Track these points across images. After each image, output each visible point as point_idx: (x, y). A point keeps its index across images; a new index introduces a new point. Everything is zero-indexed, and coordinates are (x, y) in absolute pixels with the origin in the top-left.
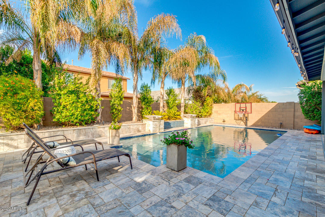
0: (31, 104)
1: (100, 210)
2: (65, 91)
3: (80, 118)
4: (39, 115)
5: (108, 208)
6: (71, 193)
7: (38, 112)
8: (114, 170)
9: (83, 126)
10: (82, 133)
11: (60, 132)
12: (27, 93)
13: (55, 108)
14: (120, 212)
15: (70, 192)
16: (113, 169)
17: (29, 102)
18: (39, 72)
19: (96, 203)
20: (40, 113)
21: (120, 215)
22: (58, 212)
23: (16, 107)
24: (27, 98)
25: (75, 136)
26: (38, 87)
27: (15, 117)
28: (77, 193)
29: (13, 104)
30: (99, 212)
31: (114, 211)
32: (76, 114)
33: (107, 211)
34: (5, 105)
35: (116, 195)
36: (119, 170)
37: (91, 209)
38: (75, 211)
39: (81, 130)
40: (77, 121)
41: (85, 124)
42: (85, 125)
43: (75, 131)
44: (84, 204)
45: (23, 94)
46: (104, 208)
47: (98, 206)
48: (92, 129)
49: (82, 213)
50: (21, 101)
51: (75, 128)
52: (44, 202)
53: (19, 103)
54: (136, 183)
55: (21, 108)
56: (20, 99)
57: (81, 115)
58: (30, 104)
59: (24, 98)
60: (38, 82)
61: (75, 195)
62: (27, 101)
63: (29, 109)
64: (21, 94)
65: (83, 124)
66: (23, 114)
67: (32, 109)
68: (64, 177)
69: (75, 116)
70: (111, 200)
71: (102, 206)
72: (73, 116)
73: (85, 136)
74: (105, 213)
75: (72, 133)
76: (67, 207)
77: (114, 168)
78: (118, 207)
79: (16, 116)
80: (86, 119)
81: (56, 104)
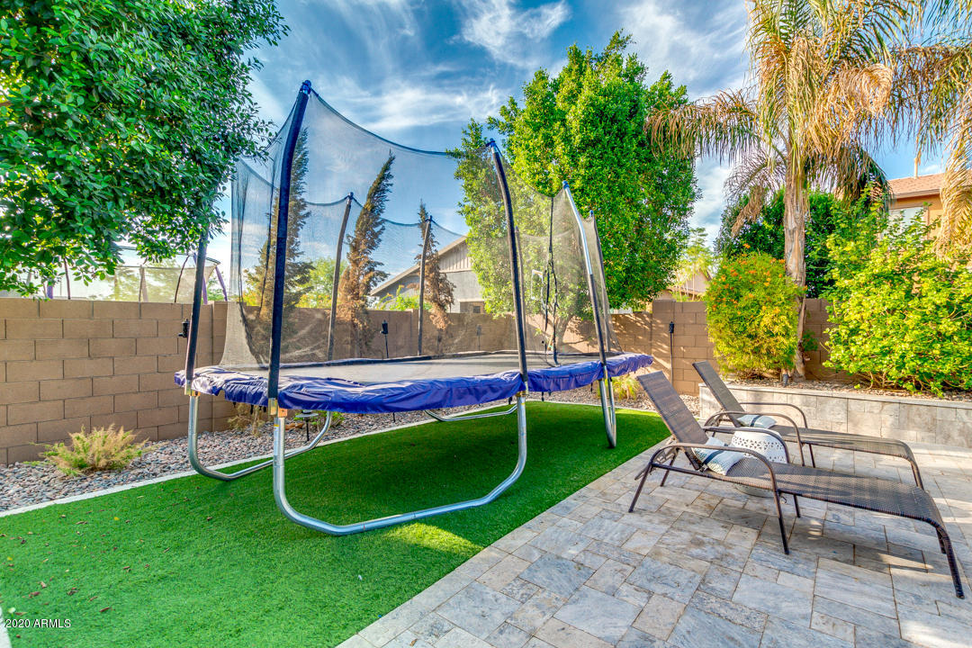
0: (767, 320)
1: (702, 600)
2: (862, 277)
3: (912, 364)
4: (784, 347)
5: (722, 611)
6: (700, 537)
7: (782, 339)
8: (879, 560)
9: (934, 395)
10: (917, 419)
11: (836, 400)
12: (759, 294)
13: (828, 330)
14: (732, 639)
15: (700, 534)
16: (879, 557)
17: (761, 314)
18: (796, 235)
19: (714, 585)
20: (786, 342)
21: (723, 642)
22: (645, 547)
23: (735, 327)
24: (757, 305)
25: (888, 423)
26: (794, 274)
27: (733, 350)
28: (709, 543)
29: (731, 321)
30: (695, 600)
31: (725, 626)
32: (896, 348)
33: (713, 612)
34: (717, 321)
35: (777, 608)
36: (893, 571)
37: (690, 585)
38: (667, 566)
39: (914, 407)
40: (905, 373)
41: (943, 390)
42: (940, 394)
43: (887, 407)
44: (693, 567)
45: (751, 295)
46: (713, 603)
47: (708, 591)
48: (967, 414)
49: (670, 578)
50: (746, 313)
51: (899, 397)
52: (650, 521)
53: (740, 318)
54: (896, 634)
55: (745, 328)
56: (744, 308)
57: (919, 355)
58: (764, 319)
59: (752, 307)
60: (795, 261)
61: (700, 544)
62: (758, 312)
63: (761, 333)
64: (748, 296)
65: (933, 388)
66: (749, 342)
67: (769, 332)
68: (729, 504)
69: (896, 357)
70: (752, 605)
71: (716, 597)
72: (888, 358)
73: (930, 430)
74: (703, 613)
75: (876, 411)
76: (664, 551)
77: (882, 555)
78: (744, 629)
79: (735, 347)
80: (945, 371)
81: (832, 318)
